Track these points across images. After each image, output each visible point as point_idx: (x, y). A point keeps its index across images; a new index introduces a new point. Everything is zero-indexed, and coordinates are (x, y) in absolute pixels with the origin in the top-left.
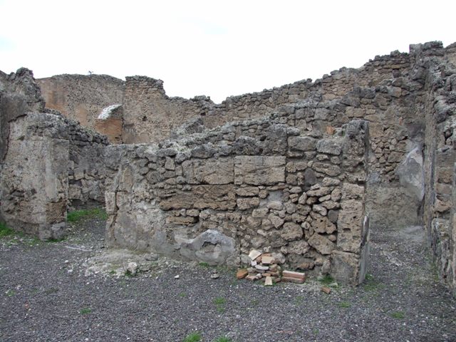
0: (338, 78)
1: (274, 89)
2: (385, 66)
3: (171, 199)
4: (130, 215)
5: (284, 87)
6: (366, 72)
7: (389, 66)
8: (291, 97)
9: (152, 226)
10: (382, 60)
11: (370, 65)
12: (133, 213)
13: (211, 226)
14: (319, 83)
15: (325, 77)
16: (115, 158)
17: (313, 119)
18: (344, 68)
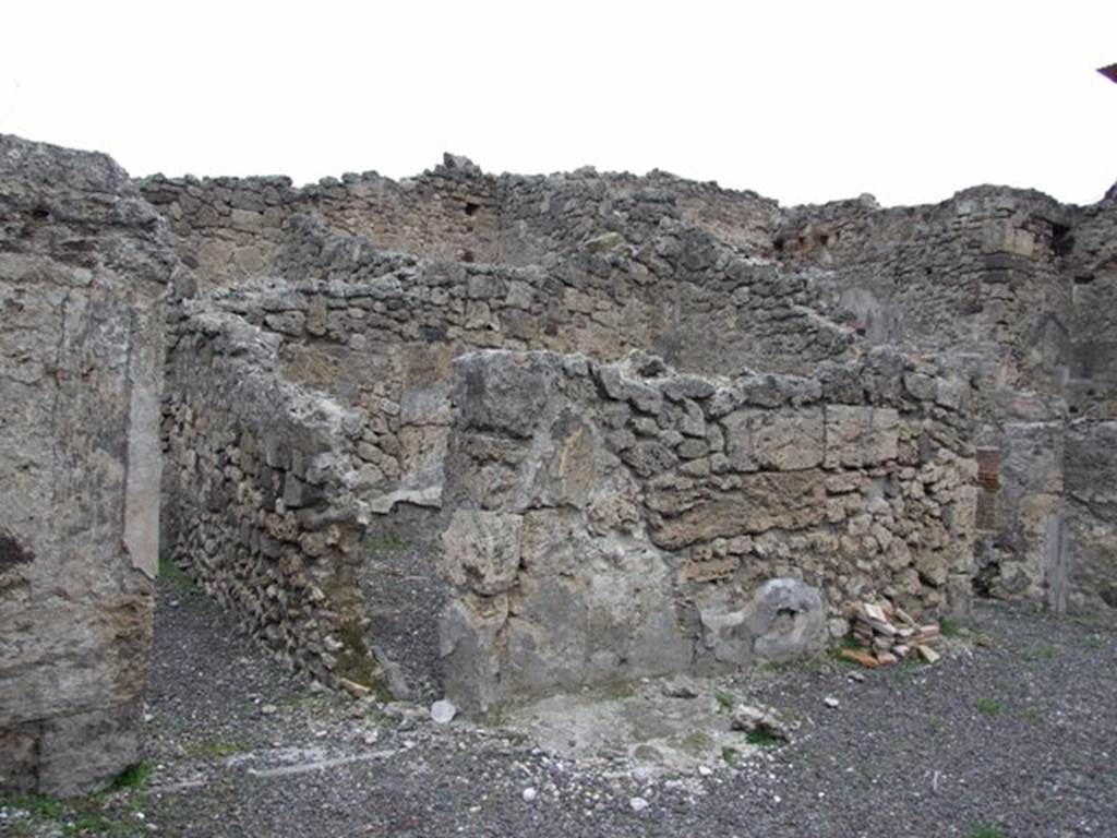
0: (360, 194)
1: (189, 181)
2: (454, 194)
3: (694, 516)
4: (567, 583)
5: (221, 183)
6: (418, 197)
7: (461, 195)
8: (238, 215)
9: (638, 600)
10: (450, 179)
11: (425, 183)
12: (580, 573)
13: (781, 570)
14: (311, 196)
15: (328, 184)
16: (525, 397)
17: (501, 302)
18: (374, 173)
